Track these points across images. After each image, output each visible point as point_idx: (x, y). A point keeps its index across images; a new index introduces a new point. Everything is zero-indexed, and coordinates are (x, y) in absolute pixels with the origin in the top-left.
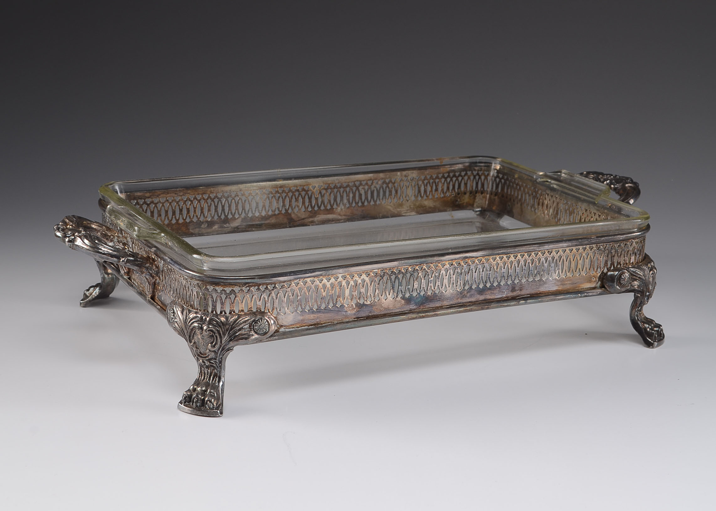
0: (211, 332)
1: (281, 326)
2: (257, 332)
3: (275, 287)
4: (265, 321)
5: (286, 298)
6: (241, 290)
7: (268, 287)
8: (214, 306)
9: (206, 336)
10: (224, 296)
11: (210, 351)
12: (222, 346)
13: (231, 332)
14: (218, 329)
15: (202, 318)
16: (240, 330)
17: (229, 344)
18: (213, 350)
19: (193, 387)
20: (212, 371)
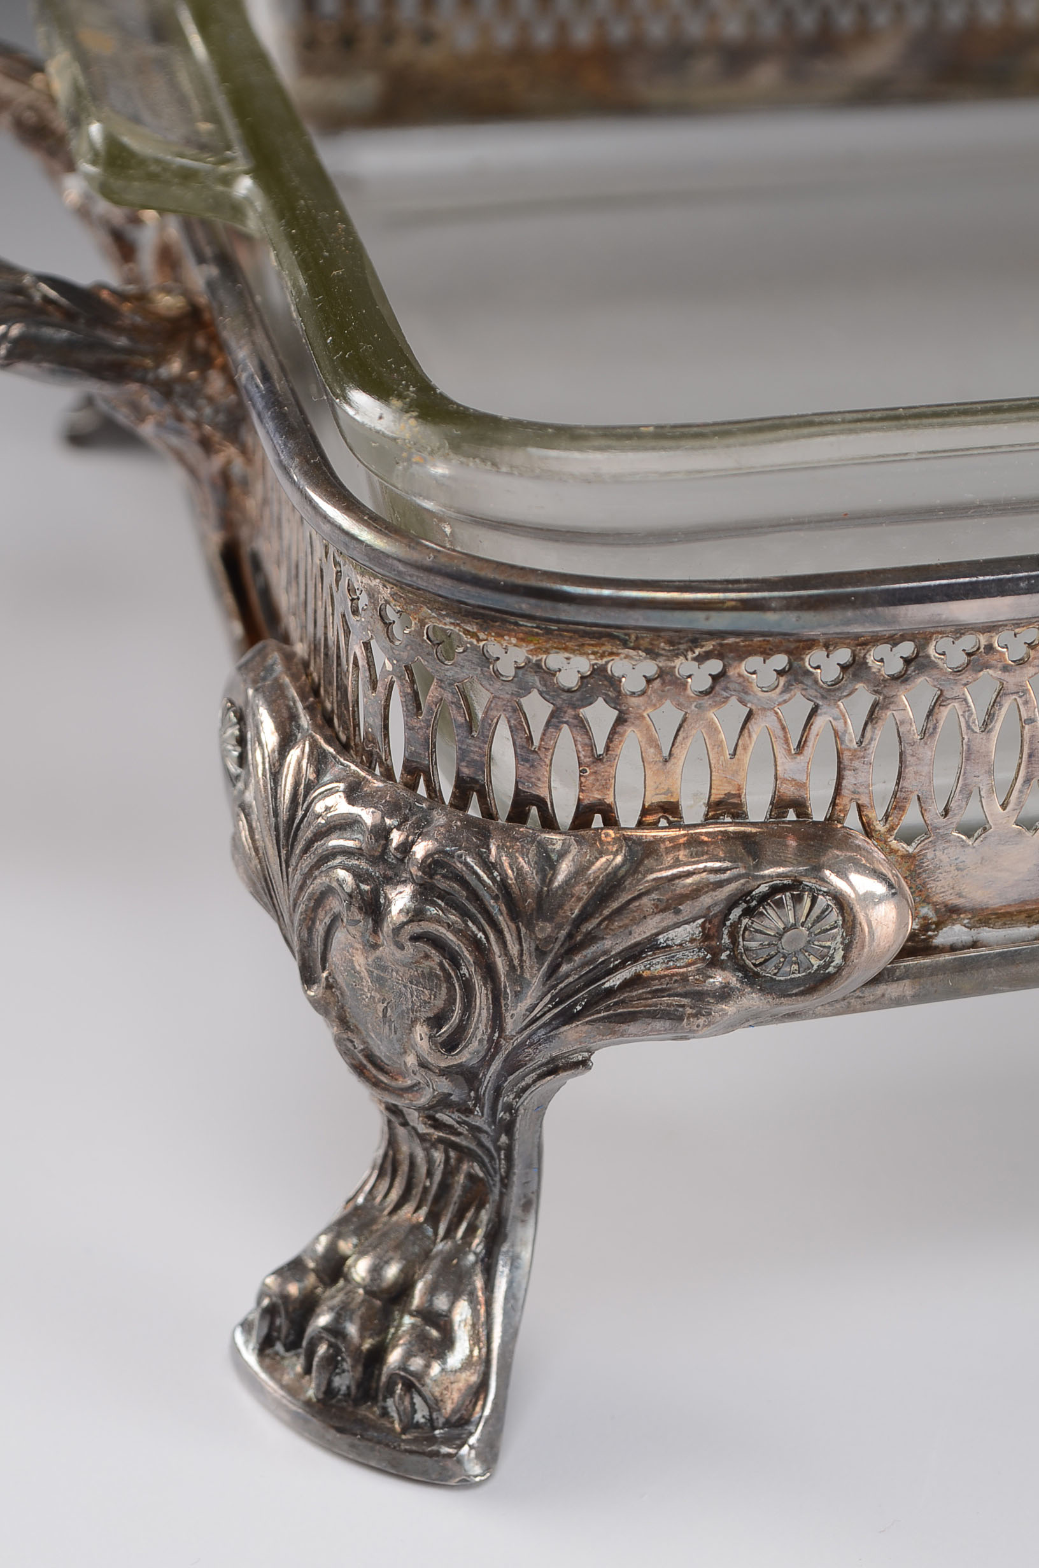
0: (433, 951)
1: (950, 913)
2: (757, 975)
3: (916, 663)
4: (822, 901)
5: (995, 735)
6: (662, 674)
7: (870, 660)
8: (472, 763)
9: (402, 969)
10: (537, 708)
11: (423, 1065)
12: (507, 1048)
13: (565, 968)
14: (480, 935)
15: (381, 833)
16: (633, 954)
17: (555, 1042)
18: (443, 1065)
19: (332, 1248)
20: (452, 1161)
